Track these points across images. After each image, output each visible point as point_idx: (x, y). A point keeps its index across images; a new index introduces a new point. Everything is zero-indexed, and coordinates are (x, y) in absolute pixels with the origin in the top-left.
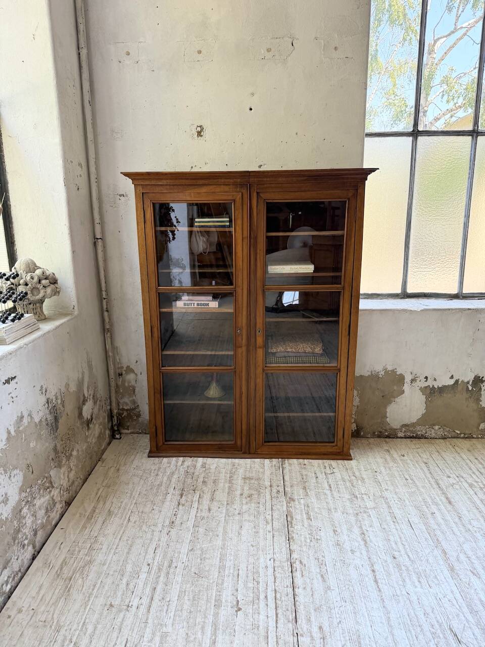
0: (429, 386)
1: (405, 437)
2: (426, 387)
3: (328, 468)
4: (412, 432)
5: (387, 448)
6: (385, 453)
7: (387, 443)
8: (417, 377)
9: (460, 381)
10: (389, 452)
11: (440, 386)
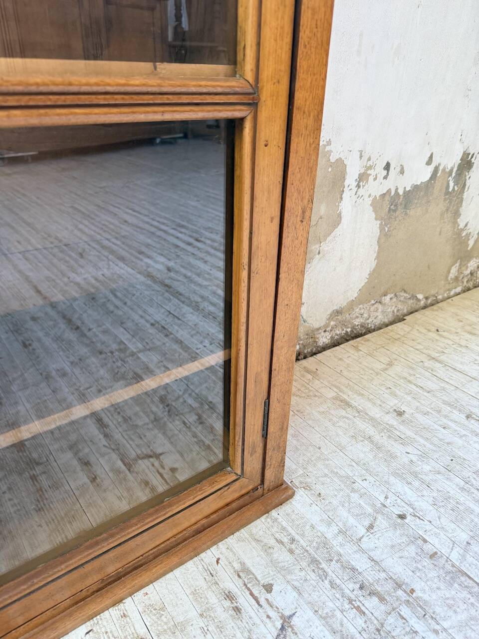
0: (389, 191)
1: (335, 344)
2: (383, 196)
3: (245, 601)
4: (343, 324)
5: (334, 394)
6: (343, 413)
7: (314, 373)
8: (370, 168)
9: (441, 168)
10: (348, 405)
11: (407, 189)
